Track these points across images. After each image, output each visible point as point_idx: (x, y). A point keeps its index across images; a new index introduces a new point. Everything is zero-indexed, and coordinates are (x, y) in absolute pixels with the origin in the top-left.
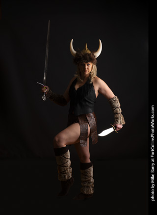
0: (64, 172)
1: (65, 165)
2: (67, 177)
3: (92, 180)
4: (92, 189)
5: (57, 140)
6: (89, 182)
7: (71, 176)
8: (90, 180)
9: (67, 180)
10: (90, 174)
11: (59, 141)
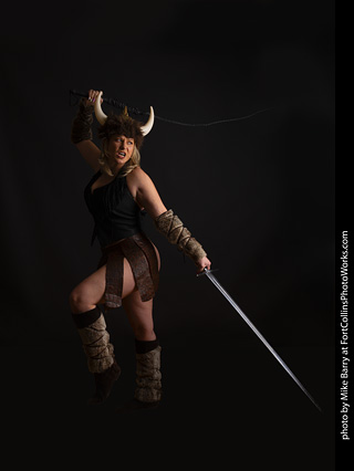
0: (99, 356)
1: (98, 343)
2: (104, 364)
3: (158, 375)
4: (155, 392)
5: (75, 299)
6: (150, 378)
7: (112, 362)
8: (152, 375)
9: (106, 370)
10: (152, 362)
11: (79, 300)
